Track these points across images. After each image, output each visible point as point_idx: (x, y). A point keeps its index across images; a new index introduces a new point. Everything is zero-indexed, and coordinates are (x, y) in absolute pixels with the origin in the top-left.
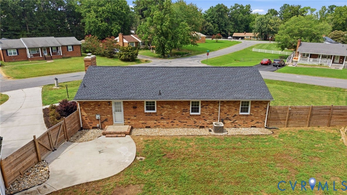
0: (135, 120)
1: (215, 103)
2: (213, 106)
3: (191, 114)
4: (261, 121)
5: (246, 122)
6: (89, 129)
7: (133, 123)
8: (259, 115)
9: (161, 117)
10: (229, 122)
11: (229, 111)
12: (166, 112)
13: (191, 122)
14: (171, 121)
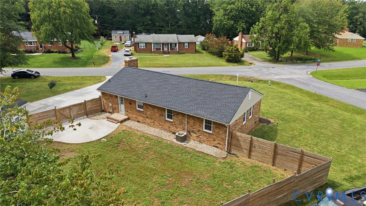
0: (131, 113)
1: (183, 115)
2: (182, 117)
3: (167, 119)
4: (222, 143)
5: (209, 140)
6: (107, 112)
7: (130, 115)
8: (220, 136)
9: (146, 116)
10: (195, 135)
11: (194, 125)
12: (149, 113)
13: (167, 125)
14: (153, 121)
